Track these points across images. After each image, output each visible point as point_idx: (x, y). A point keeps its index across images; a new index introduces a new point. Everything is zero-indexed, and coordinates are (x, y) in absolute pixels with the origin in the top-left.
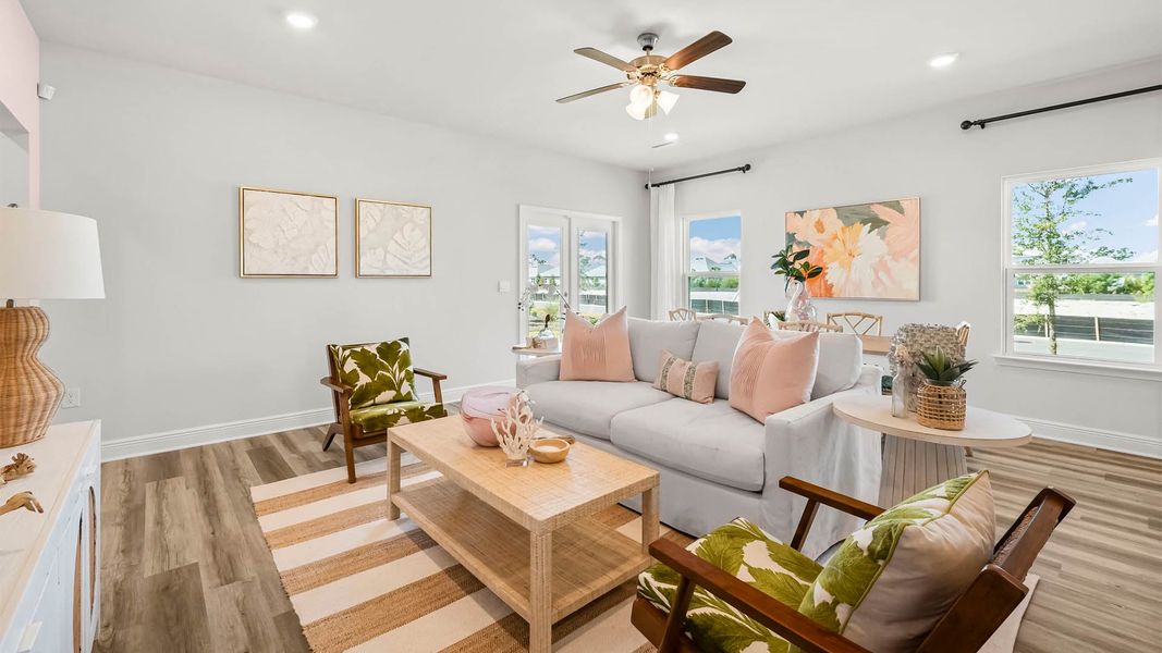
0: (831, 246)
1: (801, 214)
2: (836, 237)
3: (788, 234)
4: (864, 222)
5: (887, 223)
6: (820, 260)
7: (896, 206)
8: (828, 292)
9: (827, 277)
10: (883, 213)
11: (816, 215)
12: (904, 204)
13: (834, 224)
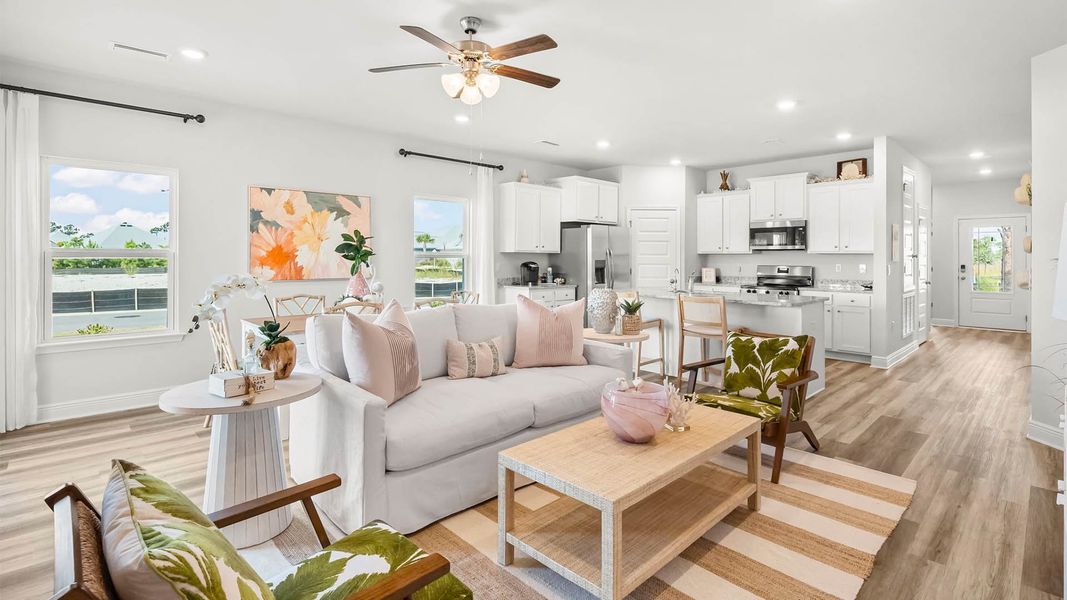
0: (301, 229)
1: (269, 191)
2: (305, 221)
3: (252, 211)
4: (331, 210)
5: (349, 214)
6: (289, 242)
7: (355, 199)
8: (298, 275)
9: (297, 260)
10: (347, 205)
11: (286, 196)
12: (360, 199)
13: (303, 208)
